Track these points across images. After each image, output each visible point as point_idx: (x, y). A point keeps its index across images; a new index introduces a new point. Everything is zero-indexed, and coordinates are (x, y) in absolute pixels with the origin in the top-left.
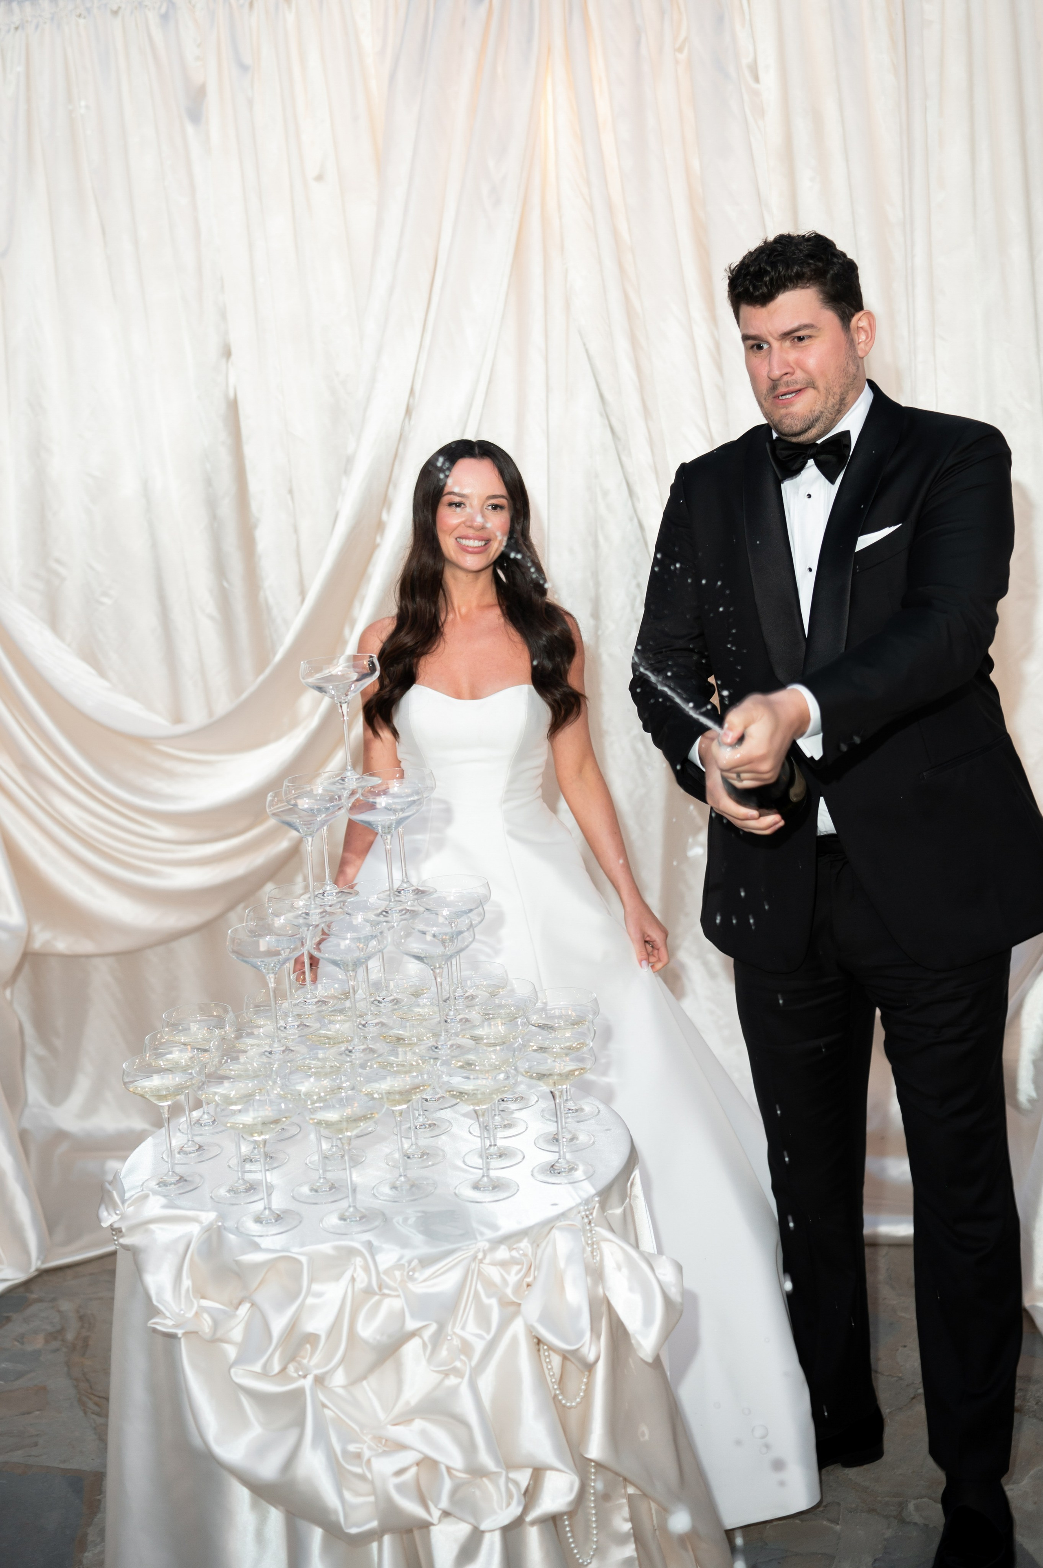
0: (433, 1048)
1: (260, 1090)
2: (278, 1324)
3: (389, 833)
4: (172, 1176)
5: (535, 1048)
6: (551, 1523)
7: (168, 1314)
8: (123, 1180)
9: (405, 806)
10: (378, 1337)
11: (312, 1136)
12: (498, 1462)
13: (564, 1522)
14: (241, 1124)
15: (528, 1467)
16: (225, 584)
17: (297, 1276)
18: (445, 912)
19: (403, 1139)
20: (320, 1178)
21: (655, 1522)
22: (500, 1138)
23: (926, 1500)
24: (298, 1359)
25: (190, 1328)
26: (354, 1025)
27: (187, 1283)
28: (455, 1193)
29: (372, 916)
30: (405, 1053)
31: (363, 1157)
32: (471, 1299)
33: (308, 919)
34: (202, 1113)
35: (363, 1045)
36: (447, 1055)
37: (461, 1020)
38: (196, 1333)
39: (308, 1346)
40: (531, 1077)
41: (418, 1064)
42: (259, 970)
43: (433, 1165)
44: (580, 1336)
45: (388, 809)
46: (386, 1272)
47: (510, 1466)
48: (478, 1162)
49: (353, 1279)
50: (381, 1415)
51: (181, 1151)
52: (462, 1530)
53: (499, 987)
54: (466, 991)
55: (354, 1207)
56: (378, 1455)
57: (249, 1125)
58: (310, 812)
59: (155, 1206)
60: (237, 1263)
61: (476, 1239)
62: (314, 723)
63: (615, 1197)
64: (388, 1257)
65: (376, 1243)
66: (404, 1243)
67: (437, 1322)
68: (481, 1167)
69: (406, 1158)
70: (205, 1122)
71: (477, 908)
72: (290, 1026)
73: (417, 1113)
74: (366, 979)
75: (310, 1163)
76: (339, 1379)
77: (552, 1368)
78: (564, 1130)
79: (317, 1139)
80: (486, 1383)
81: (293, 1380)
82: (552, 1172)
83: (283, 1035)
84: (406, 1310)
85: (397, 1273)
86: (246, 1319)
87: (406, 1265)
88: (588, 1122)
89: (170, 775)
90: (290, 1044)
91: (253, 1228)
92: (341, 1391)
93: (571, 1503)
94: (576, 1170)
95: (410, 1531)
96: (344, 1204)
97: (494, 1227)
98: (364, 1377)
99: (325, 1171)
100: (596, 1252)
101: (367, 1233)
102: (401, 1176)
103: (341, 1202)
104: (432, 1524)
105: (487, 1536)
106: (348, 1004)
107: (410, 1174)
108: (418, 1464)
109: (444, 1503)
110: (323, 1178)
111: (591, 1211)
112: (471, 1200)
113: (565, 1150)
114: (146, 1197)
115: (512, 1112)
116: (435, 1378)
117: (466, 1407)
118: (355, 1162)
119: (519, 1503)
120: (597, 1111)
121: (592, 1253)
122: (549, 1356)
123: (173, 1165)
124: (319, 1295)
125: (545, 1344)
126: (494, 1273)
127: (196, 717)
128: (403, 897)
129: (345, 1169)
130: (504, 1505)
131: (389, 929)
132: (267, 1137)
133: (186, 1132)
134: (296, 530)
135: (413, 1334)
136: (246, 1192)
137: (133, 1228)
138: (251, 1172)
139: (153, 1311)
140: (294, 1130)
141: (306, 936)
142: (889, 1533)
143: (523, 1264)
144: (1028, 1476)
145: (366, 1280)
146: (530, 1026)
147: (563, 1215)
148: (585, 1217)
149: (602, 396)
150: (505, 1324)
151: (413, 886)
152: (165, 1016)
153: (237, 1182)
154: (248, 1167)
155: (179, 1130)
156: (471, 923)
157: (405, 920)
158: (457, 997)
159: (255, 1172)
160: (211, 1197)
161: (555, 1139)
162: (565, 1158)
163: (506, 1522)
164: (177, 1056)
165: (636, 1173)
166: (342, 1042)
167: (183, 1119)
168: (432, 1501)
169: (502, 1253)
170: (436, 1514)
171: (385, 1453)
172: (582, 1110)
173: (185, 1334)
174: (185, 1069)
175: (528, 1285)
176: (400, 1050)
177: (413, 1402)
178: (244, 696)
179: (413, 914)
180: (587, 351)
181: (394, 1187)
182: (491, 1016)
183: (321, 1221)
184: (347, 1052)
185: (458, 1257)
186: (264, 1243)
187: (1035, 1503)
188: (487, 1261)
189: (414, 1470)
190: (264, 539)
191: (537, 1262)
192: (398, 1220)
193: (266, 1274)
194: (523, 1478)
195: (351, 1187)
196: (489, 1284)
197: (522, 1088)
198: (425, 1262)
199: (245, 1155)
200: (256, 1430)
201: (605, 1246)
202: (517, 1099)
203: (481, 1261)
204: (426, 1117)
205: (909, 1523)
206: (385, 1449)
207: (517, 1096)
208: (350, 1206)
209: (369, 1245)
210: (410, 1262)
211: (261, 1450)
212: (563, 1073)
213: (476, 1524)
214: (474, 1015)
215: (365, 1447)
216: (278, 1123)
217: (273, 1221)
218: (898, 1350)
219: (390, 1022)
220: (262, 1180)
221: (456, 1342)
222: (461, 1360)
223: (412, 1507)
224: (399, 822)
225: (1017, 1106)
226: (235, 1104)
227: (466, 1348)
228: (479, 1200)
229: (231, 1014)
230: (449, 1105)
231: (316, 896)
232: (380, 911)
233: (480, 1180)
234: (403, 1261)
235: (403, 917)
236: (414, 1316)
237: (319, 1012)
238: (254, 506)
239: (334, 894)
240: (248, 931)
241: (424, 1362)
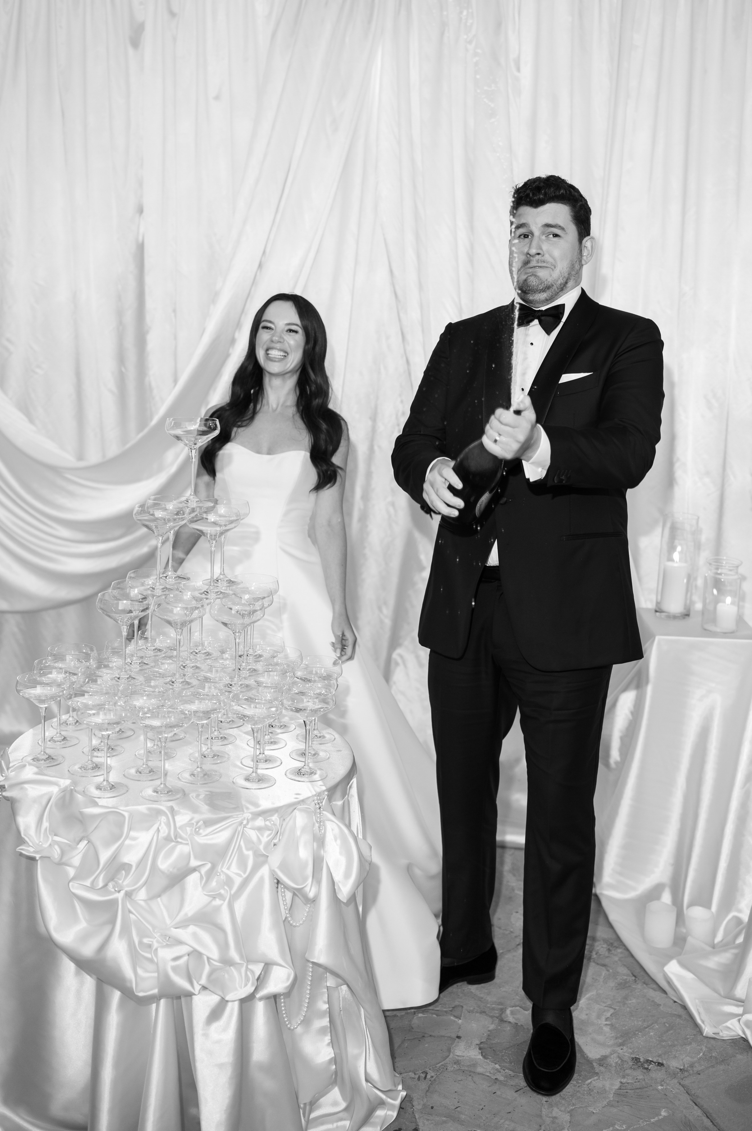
0: (229, 685)
1: (109, 702)
2: (105, 856)
3: (215, 539)
4: (44, 755)
5: (296, 691)
6: (273, 1000)
7: (31, 844)
8: (9, 755)
9: (227, 523)
10: (171, 870)
11: (142, 738)
12: (242, 957)
13: (281, 1000)
14: (93, 722)
15: (262, 962)
16: (123, 369)
17: (120, 825)
18: (247, 597)
19: (202, 745)
20: (144, 764)
21: (341, 1005)
22: (268, 750)
23: (518, 1008)
24: (116, 879)
25: (45, 854)
26: (177, 666)
27: (46, 824)
28: (233, 782)
29: (197, 594)
30: (210, 688)
31: (174, 754)
32: (235, 850)
33: (154, 591)
34: (68, 717)
35: (182, 678)
36: (238, 691)
37: (250, 669)
38: (49, 858)
39: (123, 872)
40: (292, 710)
41: (217, 695)
42: (117, 622)
43: (221, 763)
44: (305, 879)
45: (215, 523)
46: (180, 828)
47: (249, 961)
48: (251, 764)
49: (158, 830)
50: (168, 921)
51: (52, 739)
52: (213, 999)
53: (277, 652)
54: (256, 652)
55: (165, 784)
56: (163, 947)
57: (99, 724)
58: (163, 520)
59: (29, 773)
60: (81, 813)
61: (243, 811)
62: (173, 469)
63: (338, 793)
64: (183, 818)
65: (176, 808)
66: (195, 810)
67: (211, 863)
68: (252, 767)
69: (203, 757)
70: (70, 722)
71: (268, 596)
72: (134, 663)
73: (214, 729)
74: (189, 638)
75: (138, 755)
76: (142, 895)
77: (286, 900)
78: (310, 748)
79: (144, 739)
80: (240, 906)
81: (111, 893)
82: (299, 774)
83: (128, 668)
84: (192, 853)
85: (188, 829)
86: (83, 851)
87: (195, 824)
88: (327, 745)
89: (72, 494)
90: (133, 675)
91: (96, 793)
92: (142, 903)
93: (286, 988)
94: (316, 774)
95: (179, 998)
96: (158, 782)
97: (256, 805)
98: (159, 896)
99: (147, 760)
100: (322, 827)
101: (171, 802)
102: (198, 767)
103: (156, 781)
104: (195, 995)
105: (230, 1004)
106: (175, 653)
107: (204, 767)
108: (188, 955)
109: (203, 981)
110: (146, 764)
111: (322, 801)
112: (243, 786)
113: (309, 761)
114: (25, 766)
115: (278, 734)
116: (206, 899)
117: (225, 919)
118: (168, 756)
119: (253, 984)
120: (333, 739)
121: (319, 827)
122: (284, 892)
123: (45, 748)
124: (134, 839)
125: (282, 884)
126: (253, 835)
127: (93, 457)
128: (219, 584)
129: (161, 761)
130: (243, 986)
131: (208, 605)
132: (110, 733)
133: (56, 728)
134: (175, 338)
135: (194, 870)
136: (93, 769)
137: (13, 786)
138: (97, 757)
139: (21, 841)
140: (130, 733)
141: (151, 603)
142: (492, 1027)
143: (273, 830)
144: (585, 998)
145: (167, 831)
146: (296, 679)
147: (303, 801)
148: (317, 804)
149: (391, 272)
150: (256, 867)
151: (227, 577)
152: (50, 648)
153: (87, 762)
154: (95, 754)
155: (52, 726)
156: (263, 606)
157: (219, 598)
158: (249, 655)
159: (101, 757)
160: (68, 771)
161: (303, 754)
162: (308, 766)
163: (243, 996)
164: (55, 676)
165: (354, 781)
166: (169, 677)
167: (55, 720)
168: (195, 980)
169: (260, 822)
170: (197, 987)
171: (168, 946)
172: (324, 737)
173: (41, 858)
174: (59, 685)
175: (275, 845)
176: (206, 684)
177: (190, 914)
178: (128, 446)
179: (225, 595)
180: (385, 240)
181: (193, 775)
182: (270, 669)
183: (141, 792)
184: (171, 682)
185: (230, 822)
186: (101, 802)
187: (587, 1015)
188: (249, 826)
189: (186, 958)
190: (153, 341)
191: (282, 830)
192: (193, 795)
193: (100, 822)
194: (257, 969)
195: (164, 772)
196: (249, 842)
197: (286, 719)
198: (208, 823)
199: (95, 746)
200: (83, 925)
201: (329, 825)
202: (281, 726)
203: (245, 827)
204: (219, 732)
205: (506, 1021)
206: (168, 943)
207: (282, 724)
208: (161, 784)
209: (172, 810)
210: (197, 823)
211: (85, 937)
212: (313, 709)
213: (223, 996)
214: (259, 666)
215: (155, 941)
216: (119, 724)
217: (109, 789)
218: (512, 914)
219: (202, 667)
220: (104, 763)
221: (223, 877)
222: (224, 889)
223: (182, 983)
224: (222, 533)
225: (607, 765)
226: (92, 709)
227: (229, 882)
228: (248, 787)
229: (95, 651)
230: (236, 726)
231: (161, 578)
232: (203, 591)
233: (250, 775)
234: (193, 822)
235: (218, 596)
236: (196, 858)
237: (155, 656)
238: (148, 318)
239: (174, 578)
240: (112, 597)
241: (200, 889)
